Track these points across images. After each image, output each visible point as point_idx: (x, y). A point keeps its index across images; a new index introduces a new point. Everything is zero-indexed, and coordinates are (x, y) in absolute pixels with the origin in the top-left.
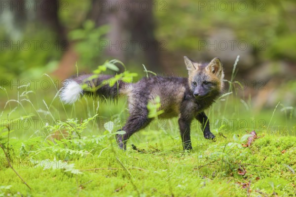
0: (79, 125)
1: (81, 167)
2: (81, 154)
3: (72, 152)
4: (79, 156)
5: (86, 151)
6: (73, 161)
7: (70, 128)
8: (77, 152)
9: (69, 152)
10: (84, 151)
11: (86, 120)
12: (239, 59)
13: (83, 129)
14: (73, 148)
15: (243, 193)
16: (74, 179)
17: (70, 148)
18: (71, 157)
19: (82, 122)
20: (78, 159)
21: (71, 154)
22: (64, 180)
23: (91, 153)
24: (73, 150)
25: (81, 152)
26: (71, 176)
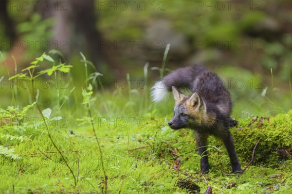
0: (18, 113)
1: (21, 152)
2: (21, 140)
3: (12, 138)
4: (20, 141)
5: (25, 137)
6: (13, 147)
7: (10, 116)
8: (17, 137)
9: (10, 138)
10: (23, 137)
11: (26, 107)
12: (170, 48)
13: (22, 116)
14: (15, 133)
15: (174, 174)
16: (14, 164)
17: (11, 135)
18: (12, 142)
19: (22, 110)
20: (18, 144)
21: (11, 139)
22: (5, 164)
23: (30, 138)
24: (14, 135)
25: (21, 137)
26: (12, 160)
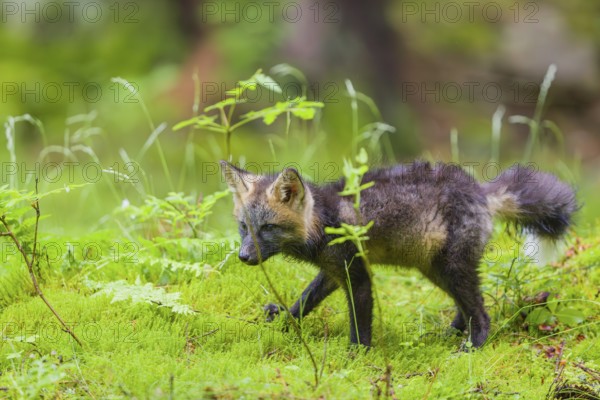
0: (193, 207)
1: (194, 300)
2: (195, 272)
3: (176, 266)
4: (192, 274)
5: (206, 265)
6: (177, 286)
7: (173, 214)
8: (188, 266)
9: (170, 266)
10: (202, 266)
11: (211, 196)
12: (556, 74)
13: (202, 216)
14: (179, 256)
15: (548, 369)
16: (177, 327)
17: (172, 258)
18: (174, 277)
19: (202, 202)
20: (189, 282)
21: (173, 269)
22: (156, 326)
23: (218, 269)
24: (179, 261)
25: (196, 267)
26: (173, 318)
